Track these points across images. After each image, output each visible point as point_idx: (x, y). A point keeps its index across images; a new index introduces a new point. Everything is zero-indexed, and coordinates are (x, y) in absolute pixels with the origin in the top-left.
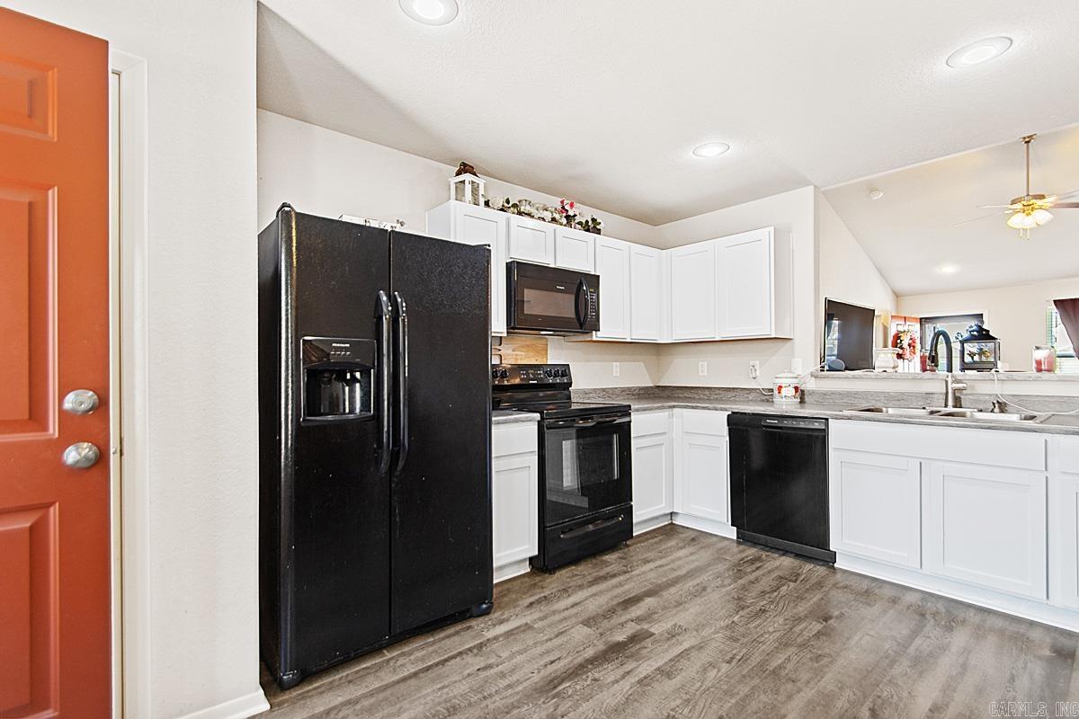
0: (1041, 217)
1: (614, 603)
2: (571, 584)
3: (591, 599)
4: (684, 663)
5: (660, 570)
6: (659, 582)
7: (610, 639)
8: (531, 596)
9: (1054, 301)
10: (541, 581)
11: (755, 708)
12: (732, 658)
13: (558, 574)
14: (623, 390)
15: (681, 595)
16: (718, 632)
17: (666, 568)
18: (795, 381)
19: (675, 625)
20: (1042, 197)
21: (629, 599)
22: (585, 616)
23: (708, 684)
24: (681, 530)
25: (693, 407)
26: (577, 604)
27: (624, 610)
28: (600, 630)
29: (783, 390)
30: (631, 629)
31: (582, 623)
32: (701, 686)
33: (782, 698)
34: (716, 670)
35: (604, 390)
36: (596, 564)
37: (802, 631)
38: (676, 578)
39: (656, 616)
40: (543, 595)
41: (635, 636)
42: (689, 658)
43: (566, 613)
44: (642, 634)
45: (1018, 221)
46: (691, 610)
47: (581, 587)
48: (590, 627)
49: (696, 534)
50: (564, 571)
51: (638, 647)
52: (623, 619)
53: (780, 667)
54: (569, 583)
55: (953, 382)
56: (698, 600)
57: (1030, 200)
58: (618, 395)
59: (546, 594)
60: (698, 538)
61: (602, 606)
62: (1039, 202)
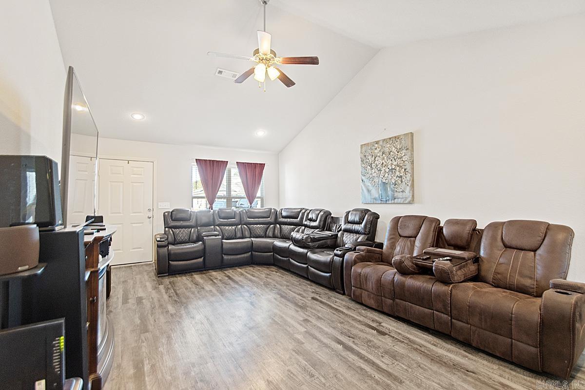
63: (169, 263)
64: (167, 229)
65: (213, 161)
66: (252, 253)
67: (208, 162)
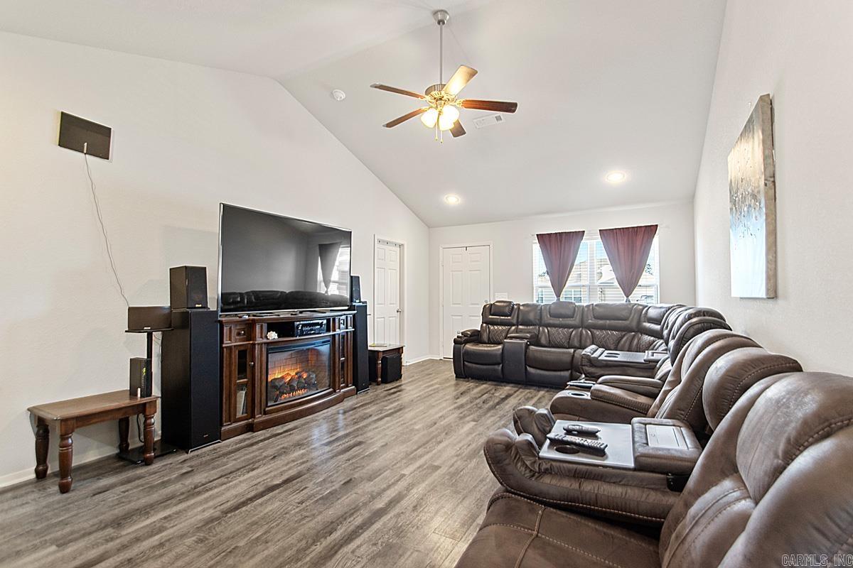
63: (464, 363)
64: (484, 325)
65: (561, 234)
66: (571, 373)
67: (553, 238)
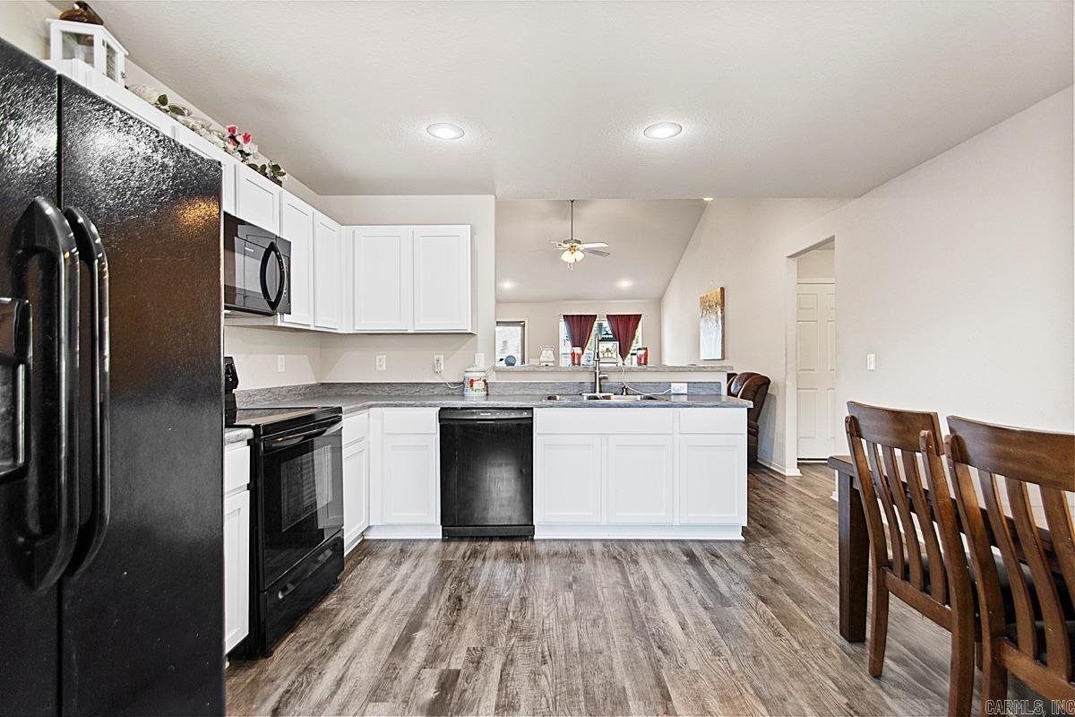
0: (579, 256)
1: (384, 655)
2: (309, 657)
3: (353, 665)
4: (513, 686)
5: (400, 595)
6: (411, 610)
7: (421, 702)
8: (265, 700)
9: (564, 316)
10: (261, 672)
11: (601, 695)
12: (543, 657)
13: (277, 654)
14: (290, 389)
15: (445, 615)
16: (511, 639)
17: (404, 591)
18: (484, 374)
19: (469, 649)
20: (579, 242)
21: (396, 643)
22: (365, 689)
23: (550, 695)
24: (381, 544)
25: (396, 406)
26: (341, 679)
27: (403, 659)
28: (400, 699)
29: (475, 384)
30: (431, 679)
31: (370, 701)
32: (547, 701)
33: (607, 673)
34: (543, 676)
35: (269, 390)
36: (319, 618)
37: (564, 604)
38: (423, 598)
39: (442, 650)
40: (281, 690)
41: (443, 684)
42: (512, 678)
43: (339, 698)
44: (447, 677)
45: (568, 257)
46: (469, 627)
47: (325, 656)
48: (384, 700)
49: (401, 543)
50: (283, 645)
51: (456, 694)
52: (413, 670)
53: (581, 645)
54: (303, 657)
55: (600, 373)
56: (465, 614)
57: (573, 243)
58: (285, 397)
59: (285, 686)
60: (404, 549)
61: (374, 667)
62: (579, 246)
